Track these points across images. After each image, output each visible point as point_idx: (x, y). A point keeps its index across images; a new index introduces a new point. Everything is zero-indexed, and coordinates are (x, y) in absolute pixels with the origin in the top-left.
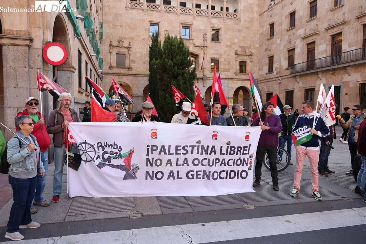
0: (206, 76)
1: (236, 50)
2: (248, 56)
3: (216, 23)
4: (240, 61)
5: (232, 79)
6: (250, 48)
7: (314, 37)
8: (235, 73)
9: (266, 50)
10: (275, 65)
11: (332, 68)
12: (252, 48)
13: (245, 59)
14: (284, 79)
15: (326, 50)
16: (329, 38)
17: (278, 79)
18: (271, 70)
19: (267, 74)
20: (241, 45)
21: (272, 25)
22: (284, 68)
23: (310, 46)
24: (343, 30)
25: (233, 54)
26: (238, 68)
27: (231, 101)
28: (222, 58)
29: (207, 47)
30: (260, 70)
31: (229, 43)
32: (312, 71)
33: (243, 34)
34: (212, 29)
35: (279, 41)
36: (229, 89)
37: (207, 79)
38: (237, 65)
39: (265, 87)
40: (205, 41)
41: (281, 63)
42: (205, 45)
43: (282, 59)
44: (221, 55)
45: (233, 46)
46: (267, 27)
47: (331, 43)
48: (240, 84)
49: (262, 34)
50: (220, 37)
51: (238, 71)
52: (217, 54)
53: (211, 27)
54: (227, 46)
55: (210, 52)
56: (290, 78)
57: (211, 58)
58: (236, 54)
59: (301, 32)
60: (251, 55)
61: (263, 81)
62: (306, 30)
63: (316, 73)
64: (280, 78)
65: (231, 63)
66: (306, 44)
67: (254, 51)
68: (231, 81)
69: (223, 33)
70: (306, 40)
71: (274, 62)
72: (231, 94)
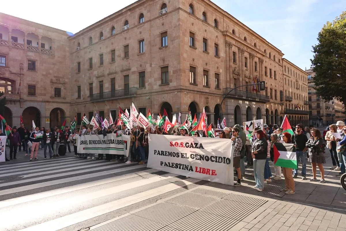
0: (23, 99)
1: (51, 79)
2: (62, 84)
3: (32, 55)
4: (55, 88)
5: (48, 102)
6: (63, 78)
7: (103, 78)
8: (51, 97)
9: (76, 81)
10: (82, 93)
11: (111, 99)
12: (65, 78)
13: (60, 86)
14: (87, 103)
15: (108, 87)
16: (110, 80)
17: (83, 103)
18: (79, 96)
19: (77, 99)
20: (56, 75)
21: (79, 64)
22: (87, 96)
23: (101, 83)
24: (115, 77)
25: (48, 82)
26: (53, 93)
27: (48, 120)
28: (38, 85)
29: (23, 74)
30: (72, 95)
31: (44, 73)
32: (101, 100)
33: (57, 67)
34: (28, 60)
35: (83, 76)
36: (46, 110)
37: (24, 102)
38: (53, 91)
39: (76, 109)
40: (22, 70)
41: (85, 92)
42: (22, 73)
43: (86, 89)
44: (37, 82)
45: (49, 76)
46: (76, 64)
47: (111, 83)
48: (55, 106)
49: (72, 68)
50: (36, 67)
51: (54, 96)
52: (34, 81)
53: (27, 58)
54: (43, 75)
55: (27, 79)
56: (90, 103)
57: (27, 84)
58: (52, 82)
59: (95, 73)
60: (64, 83)
61: (74, 104)
62: (98, 72)
63: (104, 101)
64: (85, 103)
65: (47, 89)
66: (99, 81)
67: (66, 80)
68: (47, 104)
69: (38, 65)
70: (98, 79)
71: (81, 90)
72: (48, 114)
